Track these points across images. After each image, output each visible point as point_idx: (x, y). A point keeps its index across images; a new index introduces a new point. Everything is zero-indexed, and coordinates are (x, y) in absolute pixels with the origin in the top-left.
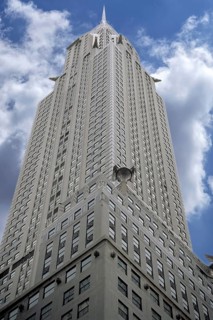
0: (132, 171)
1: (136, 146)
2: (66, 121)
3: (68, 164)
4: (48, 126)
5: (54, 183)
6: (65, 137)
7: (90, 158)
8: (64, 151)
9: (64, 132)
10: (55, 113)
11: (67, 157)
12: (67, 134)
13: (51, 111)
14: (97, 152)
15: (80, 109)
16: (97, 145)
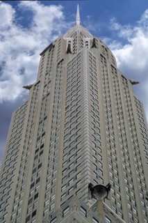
0: (108, 189)
1: (114, 157)
2: (41, 133)
3: (43, 181)
4: (23, 138)
5: (30, 202)
6: (40, 151)
7: (66, 173)
8: (40, 166)
9: (39, 145)
10: (30, 124)
11: (42, 173)
12: (42, 147)
13: (26, 122)
14: (73, 167)
15: (55, 120)
16: (73, 159)
